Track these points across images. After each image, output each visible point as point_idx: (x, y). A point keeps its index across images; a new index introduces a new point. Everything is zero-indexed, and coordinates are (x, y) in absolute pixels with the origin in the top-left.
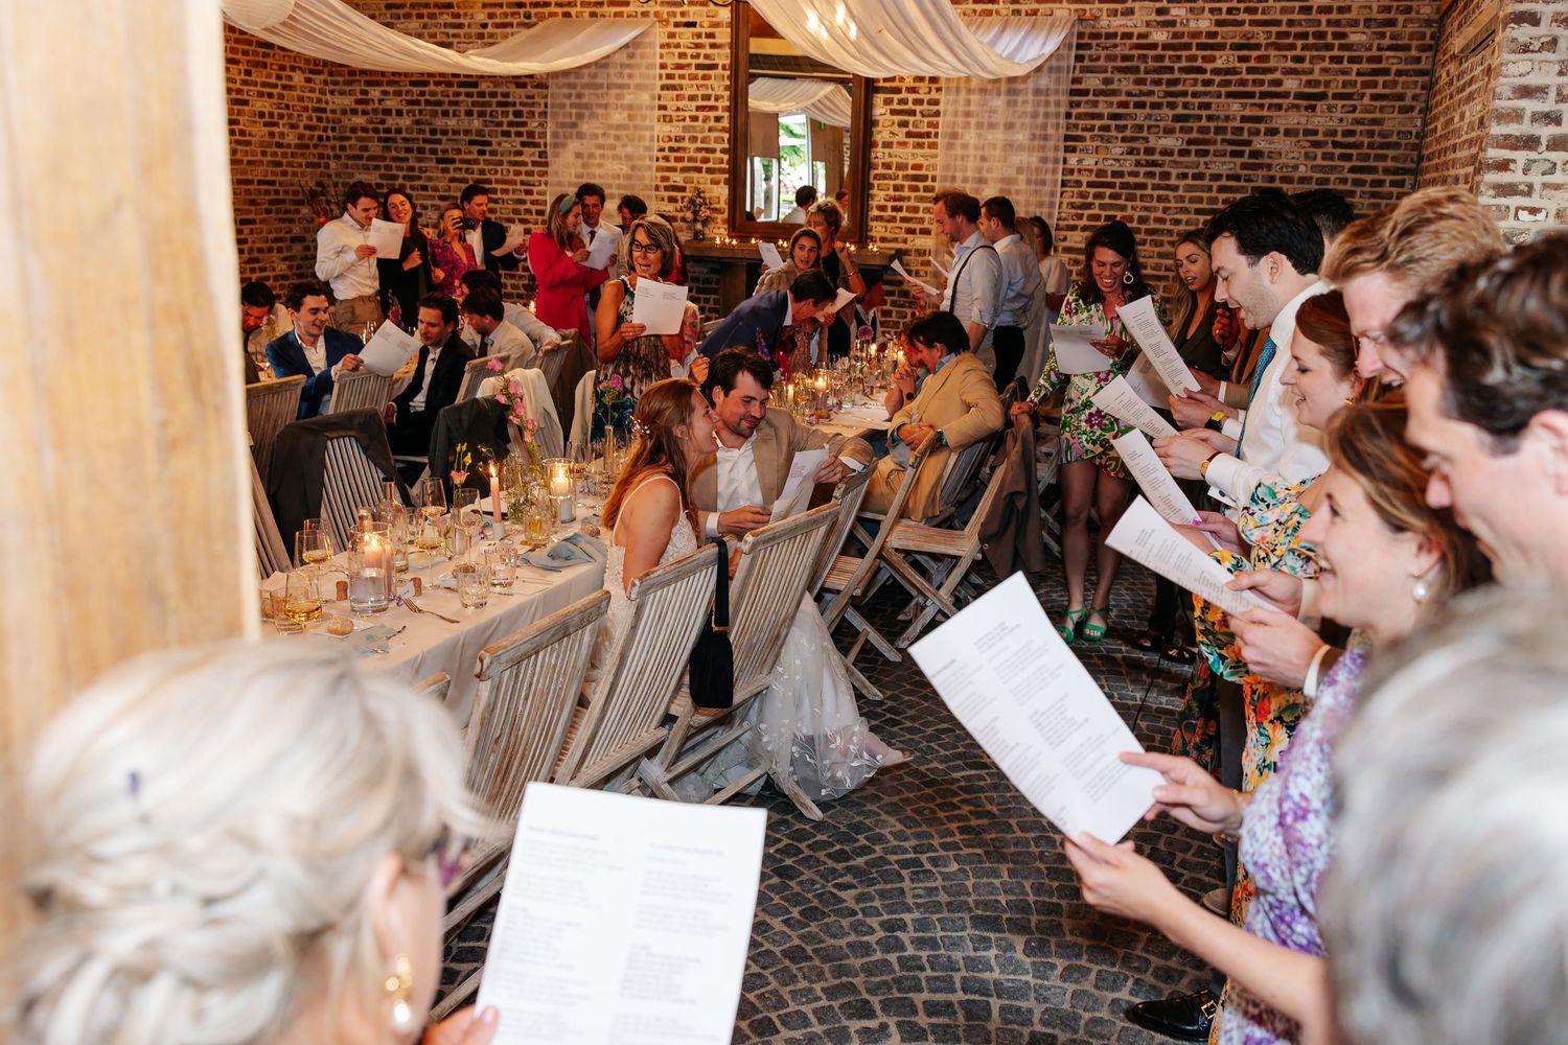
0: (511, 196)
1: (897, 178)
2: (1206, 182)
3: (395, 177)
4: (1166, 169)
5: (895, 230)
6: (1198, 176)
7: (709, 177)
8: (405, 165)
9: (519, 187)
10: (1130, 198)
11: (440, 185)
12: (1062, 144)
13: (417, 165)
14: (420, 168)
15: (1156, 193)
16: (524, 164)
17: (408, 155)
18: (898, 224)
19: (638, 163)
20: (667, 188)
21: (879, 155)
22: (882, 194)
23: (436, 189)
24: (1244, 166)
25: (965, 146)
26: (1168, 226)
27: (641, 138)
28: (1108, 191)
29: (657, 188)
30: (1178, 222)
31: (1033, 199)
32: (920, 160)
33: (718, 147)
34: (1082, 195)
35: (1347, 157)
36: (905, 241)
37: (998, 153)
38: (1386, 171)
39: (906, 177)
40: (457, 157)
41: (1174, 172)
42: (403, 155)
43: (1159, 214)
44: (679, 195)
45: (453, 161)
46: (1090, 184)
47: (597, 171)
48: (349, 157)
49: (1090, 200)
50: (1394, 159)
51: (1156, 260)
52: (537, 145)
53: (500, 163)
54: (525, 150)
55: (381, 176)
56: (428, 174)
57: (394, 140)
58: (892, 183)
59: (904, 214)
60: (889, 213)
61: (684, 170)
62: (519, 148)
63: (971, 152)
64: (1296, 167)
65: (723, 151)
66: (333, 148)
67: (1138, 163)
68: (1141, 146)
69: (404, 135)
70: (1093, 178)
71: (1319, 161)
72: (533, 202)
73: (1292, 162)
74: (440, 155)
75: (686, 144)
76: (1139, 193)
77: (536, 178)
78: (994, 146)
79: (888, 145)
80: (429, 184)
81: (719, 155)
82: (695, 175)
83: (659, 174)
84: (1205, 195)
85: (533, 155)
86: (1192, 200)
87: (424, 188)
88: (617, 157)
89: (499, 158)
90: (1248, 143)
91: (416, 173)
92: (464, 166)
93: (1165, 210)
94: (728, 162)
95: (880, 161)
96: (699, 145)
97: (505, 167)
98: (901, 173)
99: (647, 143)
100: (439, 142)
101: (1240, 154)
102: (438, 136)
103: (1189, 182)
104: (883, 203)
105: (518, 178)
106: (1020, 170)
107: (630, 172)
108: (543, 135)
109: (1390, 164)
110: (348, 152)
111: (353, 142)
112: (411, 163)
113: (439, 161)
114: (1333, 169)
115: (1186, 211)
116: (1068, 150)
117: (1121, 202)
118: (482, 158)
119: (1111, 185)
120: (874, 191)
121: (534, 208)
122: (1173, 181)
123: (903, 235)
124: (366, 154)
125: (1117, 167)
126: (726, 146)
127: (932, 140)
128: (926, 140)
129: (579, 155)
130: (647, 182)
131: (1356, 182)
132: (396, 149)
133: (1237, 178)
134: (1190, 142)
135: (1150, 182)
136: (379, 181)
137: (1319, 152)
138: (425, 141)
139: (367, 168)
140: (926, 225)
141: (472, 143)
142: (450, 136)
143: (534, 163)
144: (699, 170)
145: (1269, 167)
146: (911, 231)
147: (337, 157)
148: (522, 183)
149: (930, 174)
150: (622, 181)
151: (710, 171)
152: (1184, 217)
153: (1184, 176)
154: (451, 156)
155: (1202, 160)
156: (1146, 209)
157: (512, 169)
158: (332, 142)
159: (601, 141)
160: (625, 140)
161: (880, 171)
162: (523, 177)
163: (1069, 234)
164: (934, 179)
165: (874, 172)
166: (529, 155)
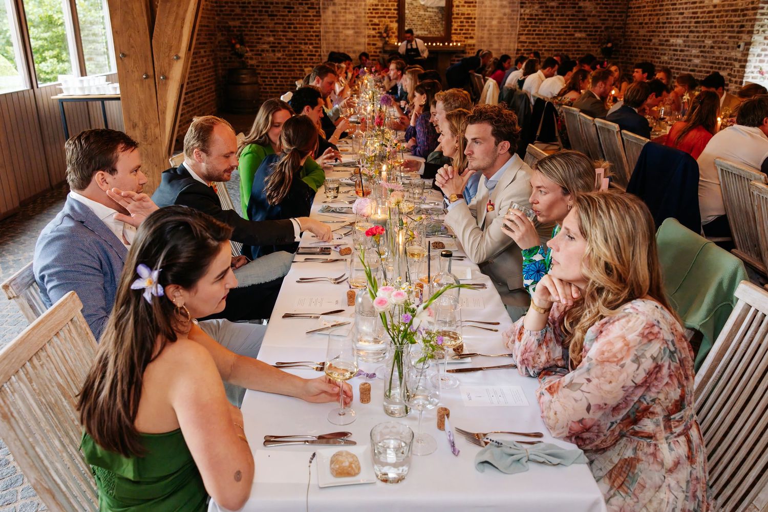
0: (304, 29)
1: (461, 18)
2: (565, 17)
3: (248, 23)
4: (552, 13)
5: (462, 37)
6: (562, 15)
7: (389, 20)
8: (253, 18)
9: (307, 25)
10: (541, 23)
11: (270, 26)
12: (519, 5)
13: (259, 17)
14: (261, 19)
15: (549, 21)
16: (310, 16)
17: (255, 13)
18: (462, 35)
19: (359, 15)
20: (372, 25)
21: (455, 10)
22: (456, 25)
23: (268, 27)
24: (576, 12)
25: (486, 6)
26: (553, 32)
27: (360, 5)
28: (534, 21)
29: (368, 25)
30: (555, 31)
31: (510, 25)
32: (469, 12)
33: (393, 8)
34: (525, 23)
35: (607, 8)
36: (464, 41)
37: (497, 8)
38: (618, 12)
39: (465, 18)
40: (279, 14)
41: (555, 14)
42: (252, 13)
43: (550, 29)
44: (377, 27)
45: (276, 16)
46: (528, 19)
47: (342, 18)
48: (224, 15)
49: (528, 24)
50: (620, 8)
51: (549, 44)
52: (315, 8)
53: (299, 16)
54: (310, 10)
55: (241, 23)
56: (265, 21)
57: (248, 7)
58: (459, 20)
59: (464, 32)
60: (458, 31)
61: (379, 17)
62: (307, 9)
63: (487, 8)
64: (592, 11)
65: (395, 10)
66: (216, 11)
67: (543, 11)
68: (544, 5)
69: (252, 4)
70: (529, 17)
71: (598, 9)
72: (314, 32)
73: (590, 10)
74: (270, 13)
75: (379, 7)
76: (544, 21)
77: (315, 22)
78: (495, 6)
79: (458, 6)
80: (265, 25)
81: (393, 11)
82: (383, 19)
83: (369, 19)
84: (564, 22)
85: (313, 12)
86: (561, 23)
87: (263, 27)
88: (351, 13)
89: (298, 14)
90: (577, 4)
91: (258, 21)
92: (282, 18)
93: (552, 27)
94: (397, 14)
95: (455, 12)
96: (385, 7)
97: (301, 17)
98: (463, 17)
99: (363, 7)
100: (269, 7)
101: (574, 8)
102: (269, 5)
103: (559, 17)
104: (456, 28)
105: (307, 22)
106: (505, 14)
107: (356, 19)
108: (319, 4)
109: (618, 10)
110: (224, 13)
111: (226, 8)
112: (256, 17)
113: (269, 16)
114: (603, 12)
115: (558, 27)
116: (522, 7)
117: (538, 25)
118: (290, 14)
119: (535, 19)
120: (453, 24)
121: (314, 34)
122: (555, 17)
123: (463, 39)
124: (233, 13)
125: (537, 13)
126: (396, 7)
127: (474, 4)
128: (472, 5)
129: (334, 12)
130: (363, 22)
131: (609, 16)
132: (249, 11)
133: (573, 15)
134: (560, 4)
135: (547, 17)
136: (240, 25)
137: (598, 6)
138: (263, 7)
139: (234, 19)
140: (472, 35)
141: (285, 8)
142: (274, 5)
143: (314, 16)
144: (385, 17)
145: (584, 12)
146: (466, 38)
147: (218, 15)
148: (309, 24)
149: (473, 17)
150: (353, 22)
151: (389, 17)
152: (557, 29)
153: (557, 15)
154: (275, 13)
155: (563, 10)
156: (545, 27)
157: (304, 18)
158: (216, 9)
159: (344, 6)
160: (353, 6)
161: (455, 16)
162: (309, 22)
163: (521, 36)
164: (475, 18)
165: (453, 16)
166: (311, 13)
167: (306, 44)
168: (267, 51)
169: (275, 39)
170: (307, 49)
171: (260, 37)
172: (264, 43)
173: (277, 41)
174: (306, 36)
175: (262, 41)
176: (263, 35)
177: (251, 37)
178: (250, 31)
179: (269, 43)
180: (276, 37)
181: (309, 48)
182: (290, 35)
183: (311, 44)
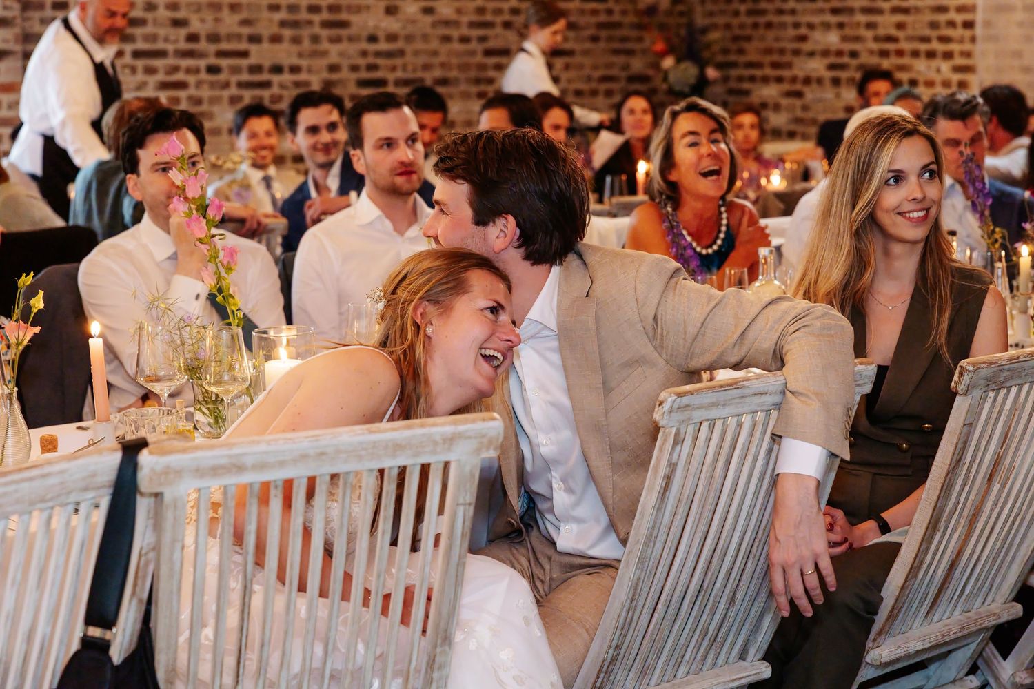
167: (931, 55)
168: (820, 81)
169: (845, 39)
170: (932, 75)
171: (803, 31)
172: (811, 54)
173: (847, 47)
174: (934, 25)
175: (807, 47)
176: (811, 26)
177: (782, 33)
178: (781, 12)
179: (825, 53)
180: (848, 32)
181: (938, 71)
182: (887, 23)
183: (948, 55)
